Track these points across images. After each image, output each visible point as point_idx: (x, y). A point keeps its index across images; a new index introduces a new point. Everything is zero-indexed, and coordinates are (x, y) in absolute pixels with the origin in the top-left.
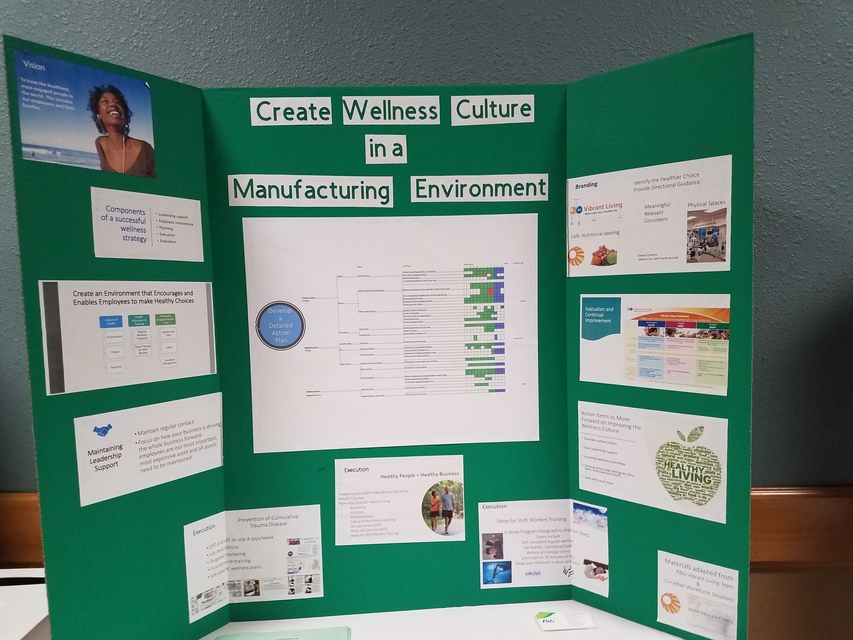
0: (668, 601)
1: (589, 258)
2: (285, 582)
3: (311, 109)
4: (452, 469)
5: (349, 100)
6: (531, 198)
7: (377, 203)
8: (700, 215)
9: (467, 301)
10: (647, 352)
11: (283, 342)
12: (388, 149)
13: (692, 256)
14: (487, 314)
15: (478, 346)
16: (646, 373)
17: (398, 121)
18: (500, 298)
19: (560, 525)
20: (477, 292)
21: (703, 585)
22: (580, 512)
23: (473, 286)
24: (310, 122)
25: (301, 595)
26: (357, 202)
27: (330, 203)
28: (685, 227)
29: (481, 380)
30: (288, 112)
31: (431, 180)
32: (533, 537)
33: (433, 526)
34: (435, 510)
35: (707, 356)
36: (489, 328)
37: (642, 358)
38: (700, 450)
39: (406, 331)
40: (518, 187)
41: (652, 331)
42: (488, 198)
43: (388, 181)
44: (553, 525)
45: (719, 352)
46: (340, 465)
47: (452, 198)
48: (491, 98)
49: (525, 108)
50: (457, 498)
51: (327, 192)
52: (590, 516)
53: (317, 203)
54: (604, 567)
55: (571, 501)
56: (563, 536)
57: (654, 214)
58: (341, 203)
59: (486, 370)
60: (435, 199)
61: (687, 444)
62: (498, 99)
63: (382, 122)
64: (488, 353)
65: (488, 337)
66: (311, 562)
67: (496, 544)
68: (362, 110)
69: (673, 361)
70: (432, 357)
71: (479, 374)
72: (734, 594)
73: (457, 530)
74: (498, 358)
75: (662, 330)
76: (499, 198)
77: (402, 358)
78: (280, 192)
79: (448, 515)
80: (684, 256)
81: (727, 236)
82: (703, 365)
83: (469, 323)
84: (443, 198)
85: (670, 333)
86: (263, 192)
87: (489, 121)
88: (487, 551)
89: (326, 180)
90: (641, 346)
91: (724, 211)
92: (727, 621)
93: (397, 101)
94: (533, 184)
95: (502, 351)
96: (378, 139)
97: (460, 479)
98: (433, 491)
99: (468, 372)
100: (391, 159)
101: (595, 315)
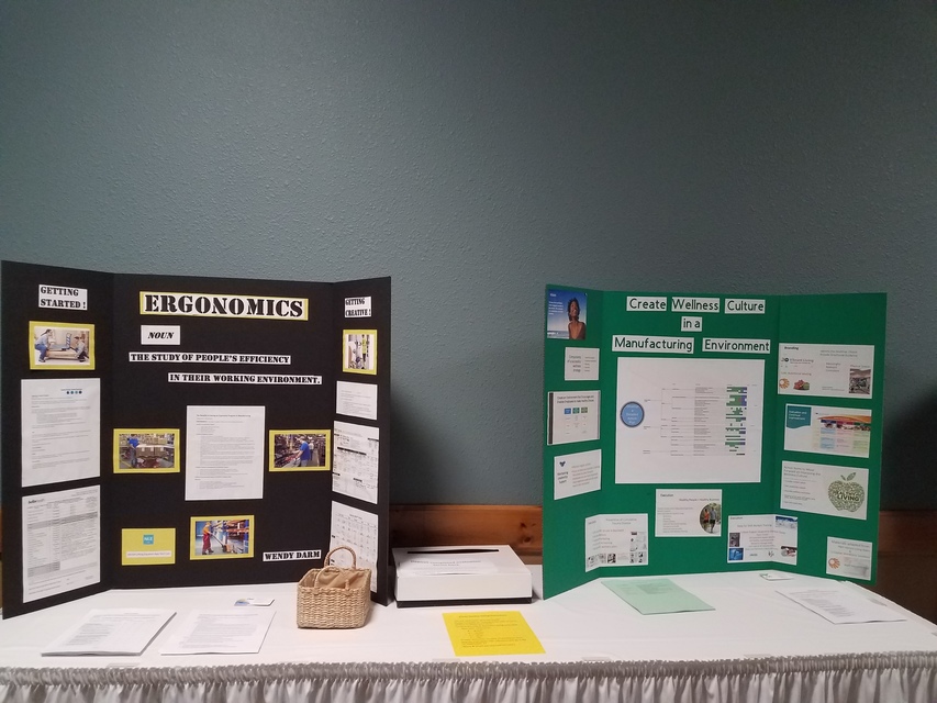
0: (832, 562)
1: (792, 385)
2: (629, 556)
3: (656, 303)
4: (716, 497)
5: (676, 299)
6: (762, 352)
7: (685, 351)
8: (857, 371)
9: (728, 404)
10: (825, 436)
11: (633, 423)
12: (692, 324)
13: (852, 390)
14: (738, 412)
15: (732, 429)
16: (824, 446)
17: (699, 310)
18: (745, 404)
19: (769, 528)
20: (733, 400)
21: (853, 552)
22: (780, 521)
23: (731, 396)
24: (655, 309)
25: (637, 564)
26: (676, 350)
27: (662, 350)
28: (849, 376)
29: (733, 448)
30: (645, 304)
31: (713, 340)
32: (755, 535)
33: (705, 528)
34: (706, 520)
35: (858, 438)
36: (738, 420)
37: (823, 439)
38: (854, 484)
39: (696, 420)
40: (756, 346)
41: (829, 425)
42: (741, 351)
43: (692, 340)
44: (764, 529)
45: (865, 438)
46: (659, 492)
47: (723, 350)
48: (744, 301)
49: (761, 306)
50: (717, 513)
51: (661, 345)
52: (787, 522)
53: (655, 350)
54: (794, 549)
55: (775, 516)
56: (770, 534)
57: (831, 368)
58: (667, 351)
59: (735, 443)
60: (714, 350)
61: (846, 482)
62: (748, 301)
63: (690, 310)
64: (737, 433)
65: (737, 425)
66: (643, 545)
67: (736, 538)
68: (682, 304)
69: (839, 441)
70: (709, 434)
71: (732, 445)
72: (870, 554)
73: (717, 531)
74: (742, 436)
75: (835, 425)
76: (746, 351)
77: (693, 434)
78: (638, 344)
79: (713, 522)
80: (848, 390)
81: (871, 382)
82: (856, 443)
83: (728, 417)
84: (718, 350)
85: (839, 426)
86: (629, 344)
87: (743, 312)
88: (732, 543)
89: (661, 339)
90: (822, 432)
91: (869, 371)
92: (866, 568)
93: (698, 300)
94: (763, 344)
95: (744, 433)
96: (688, 318)
97: (720, 502)
98: (706, 509)
99: (727, 444)
100: (694, 329)
101: (795, 415)
